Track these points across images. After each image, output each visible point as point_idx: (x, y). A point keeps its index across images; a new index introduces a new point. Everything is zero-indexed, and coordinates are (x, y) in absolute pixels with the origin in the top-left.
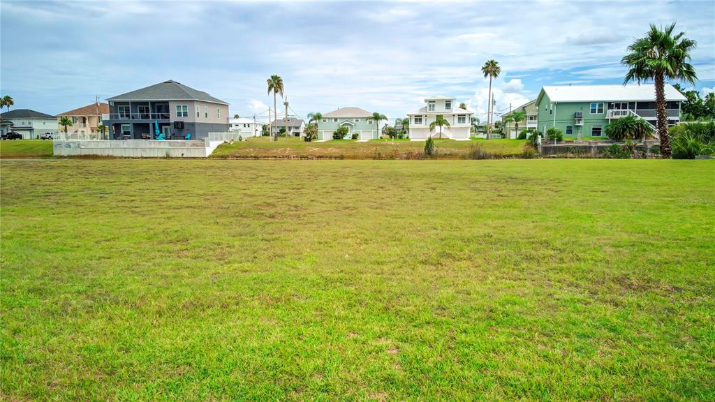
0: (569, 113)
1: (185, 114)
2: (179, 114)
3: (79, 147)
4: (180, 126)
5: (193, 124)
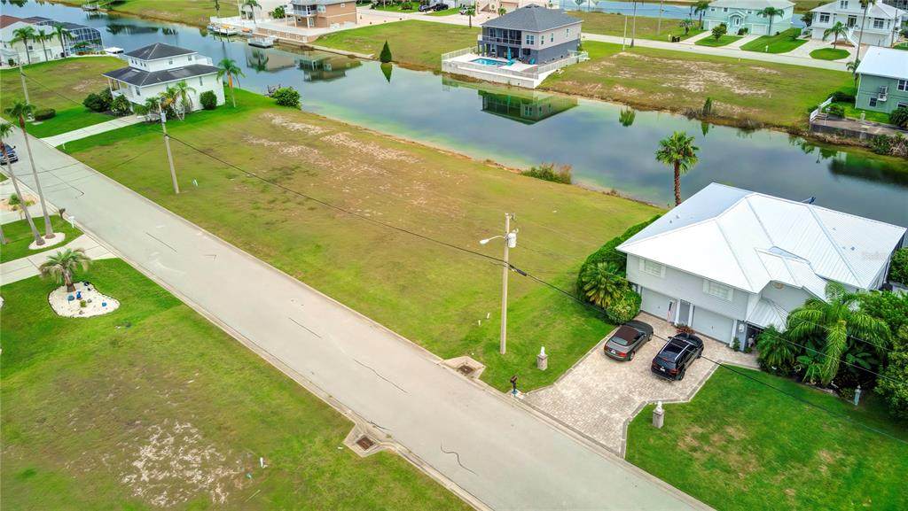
0: (873, 86)
1: (532, 43)
2: (528, 42)
3: (456, 66)
4: (527, 52)
5: (537, 52)
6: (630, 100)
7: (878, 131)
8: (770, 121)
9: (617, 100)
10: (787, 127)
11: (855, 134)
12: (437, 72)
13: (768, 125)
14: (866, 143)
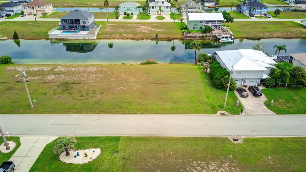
1: (85, 23)
2: (83, 23)
3: (57, 36)
4: (84, 27)
5: (88, 26)
6: (132, 38)
7: (200, 35)
8: (174, 37)
9: (128, 39)
10: (179, 38)
11: (196, 37)
12: (48, 39)
13: (174, 39)
14: (199, 38)
